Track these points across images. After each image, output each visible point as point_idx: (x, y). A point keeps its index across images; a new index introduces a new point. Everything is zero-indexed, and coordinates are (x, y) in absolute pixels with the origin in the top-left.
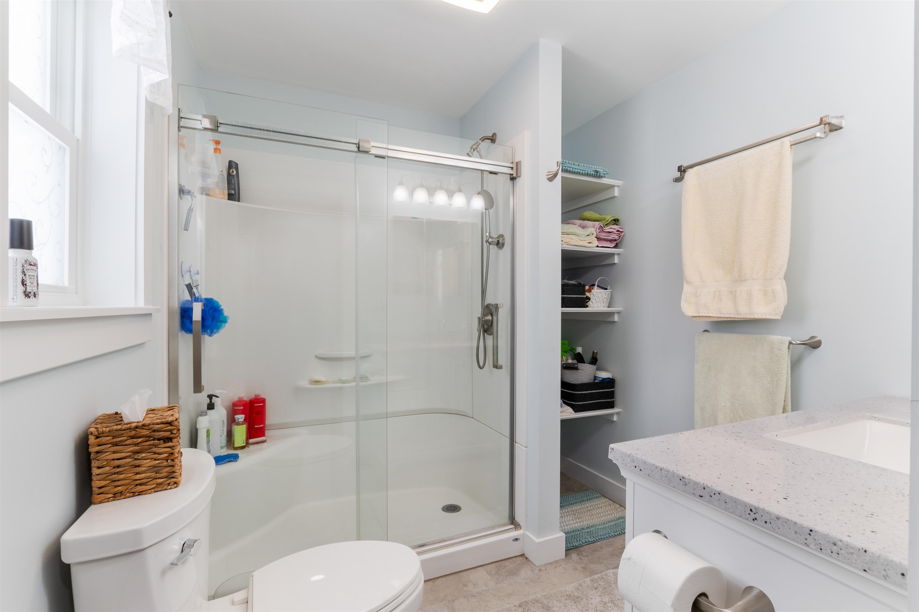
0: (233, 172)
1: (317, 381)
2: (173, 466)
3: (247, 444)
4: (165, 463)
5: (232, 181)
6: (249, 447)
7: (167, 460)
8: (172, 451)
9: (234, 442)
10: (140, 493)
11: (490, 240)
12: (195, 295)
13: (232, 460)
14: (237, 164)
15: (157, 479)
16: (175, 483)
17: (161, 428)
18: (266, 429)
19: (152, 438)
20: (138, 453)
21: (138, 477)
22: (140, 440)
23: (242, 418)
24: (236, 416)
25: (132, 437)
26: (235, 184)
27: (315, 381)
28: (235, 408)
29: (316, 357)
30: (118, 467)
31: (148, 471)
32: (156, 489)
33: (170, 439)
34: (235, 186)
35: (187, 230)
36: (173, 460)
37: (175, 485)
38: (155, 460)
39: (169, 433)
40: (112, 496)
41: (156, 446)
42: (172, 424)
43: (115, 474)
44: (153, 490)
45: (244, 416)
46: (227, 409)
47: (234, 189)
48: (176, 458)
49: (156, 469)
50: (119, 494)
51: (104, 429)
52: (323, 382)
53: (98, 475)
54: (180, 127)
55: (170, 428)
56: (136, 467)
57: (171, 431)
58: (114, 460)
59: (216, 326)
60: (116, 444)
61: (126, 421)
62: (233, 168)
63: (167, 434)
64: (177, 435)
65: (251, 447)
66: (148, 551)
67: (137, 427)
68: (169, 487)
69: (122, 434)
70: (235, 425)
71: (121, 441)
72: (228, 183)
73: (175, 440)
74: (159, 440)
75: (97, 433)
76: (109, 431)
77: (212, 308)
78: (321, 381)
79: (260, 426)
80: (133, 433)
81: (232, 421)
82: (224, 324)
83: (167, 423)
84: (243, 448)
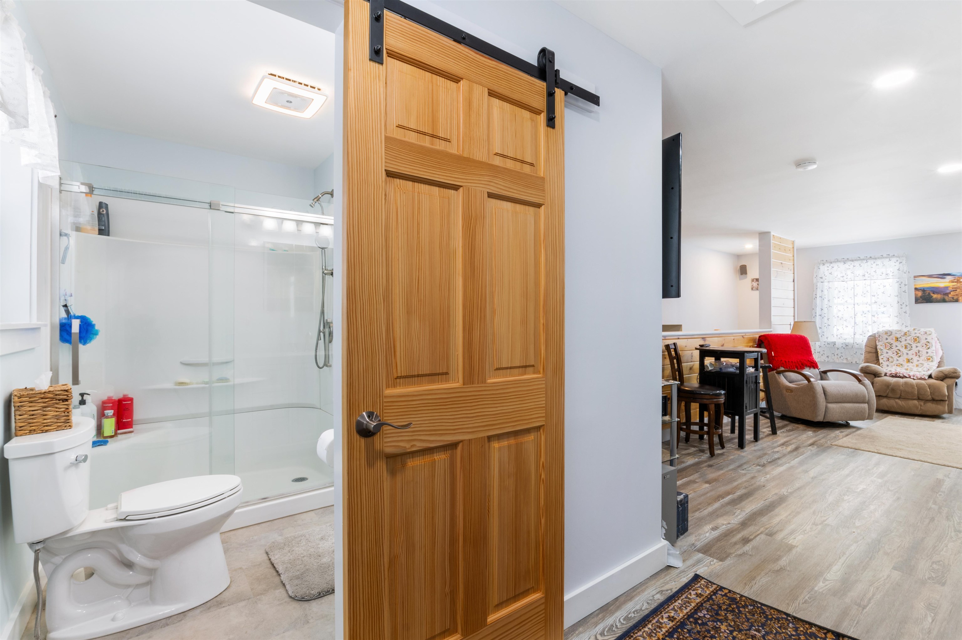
0: (103, 211)
1: (182, 383)
2: (68, 416)
3: (116, 434)
4: (63, 414)
5: (102, 219)
6: (117, 436)
7: (64, 412)
8: (68, 407)
9: (103, 432)
10: (47, 431)
11: (326, 272)
12: (70, 313)
13: (102, 444)
14: (107, 205)
15: (57, 423)
16: (70, 426)
17: (61, 393)
18: (134, 424)
19: (55, 399)
20: (45, 407)
21: (45, 421)
22: (47, 400)
23: (111, 412)
24: (105, 411)
25: (42, 398)
26: (105, 221)
27: (180, 383)
28: (104, 405)
29: (181, 363)
30: (33, 415)
31: (53, 418)
32: (57, 429)
33: (67, 400)
34: (105, 222)
35: (64, 264)
36: (68, 413)
37: (70, 427)
38: (57, 412)
39: (66, 396)
40: (29, 432)
41: (57, 404)
42: (68, 391)
43: (30, 419)
44: (55, 430)
45: (113, 411)
46: (97, 406)
47: (104, 225)
48: (70, 411)
49: (57, 417)
50: (33, 431)
51: (24, 393)
52: (187, 383)
53: (19, 419)
54: (61, 191)
55: (66, 393)
56: (44, 415)
57: (67, 395)
58: (30, 411)
59: (89, 337)
60: (31, 402)
61: (37, 390)
62: (103, 208)
63: (65, 397)
64: (71, 398)
65: (120, 436)
66: (56, 455)
67: (45, 392)
68: (66, 428)
69: (36, 396)
70: (105, 418)
71: (35, 400)
72: (98, 220)
73: (69, 401)
74: (59, 400)
75: (19, 395)
76: (27, 394)
77: (86, 323)
78: (185, 383)
79: (128, 420)
80: (43, 396)
81: (101, 415)
82: (95, 336)
83: (64, 391)
84: (112, 437)
